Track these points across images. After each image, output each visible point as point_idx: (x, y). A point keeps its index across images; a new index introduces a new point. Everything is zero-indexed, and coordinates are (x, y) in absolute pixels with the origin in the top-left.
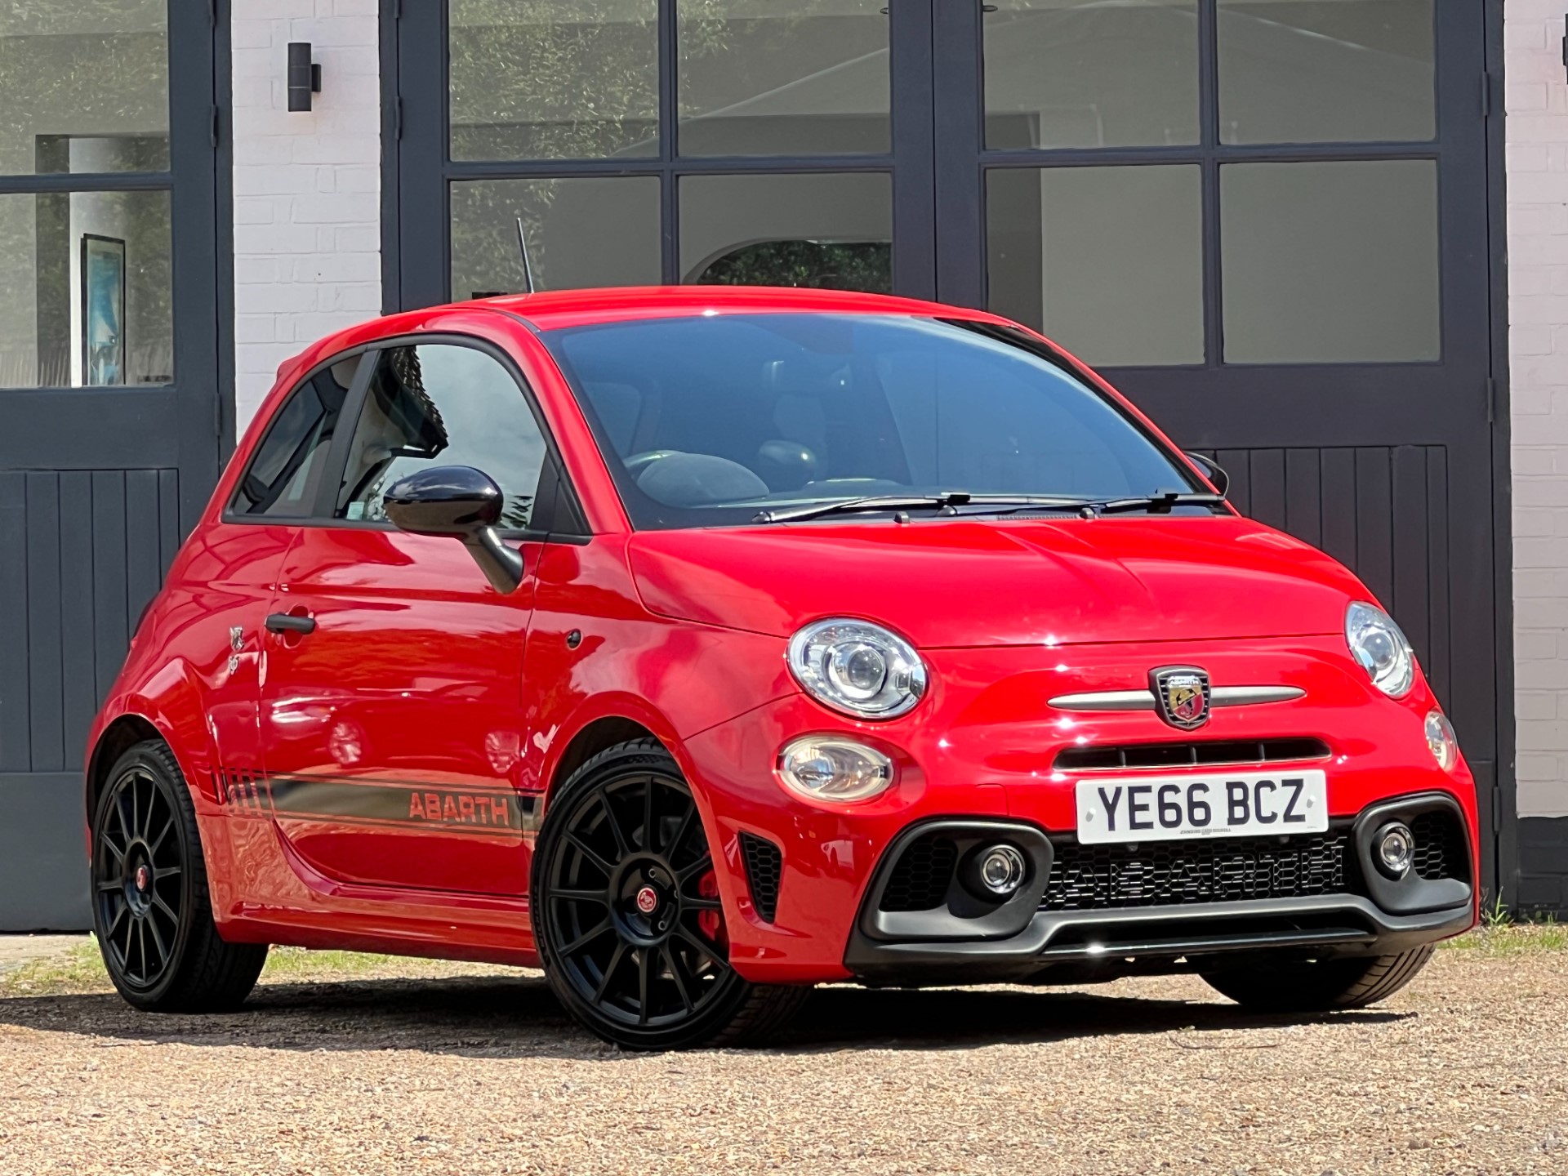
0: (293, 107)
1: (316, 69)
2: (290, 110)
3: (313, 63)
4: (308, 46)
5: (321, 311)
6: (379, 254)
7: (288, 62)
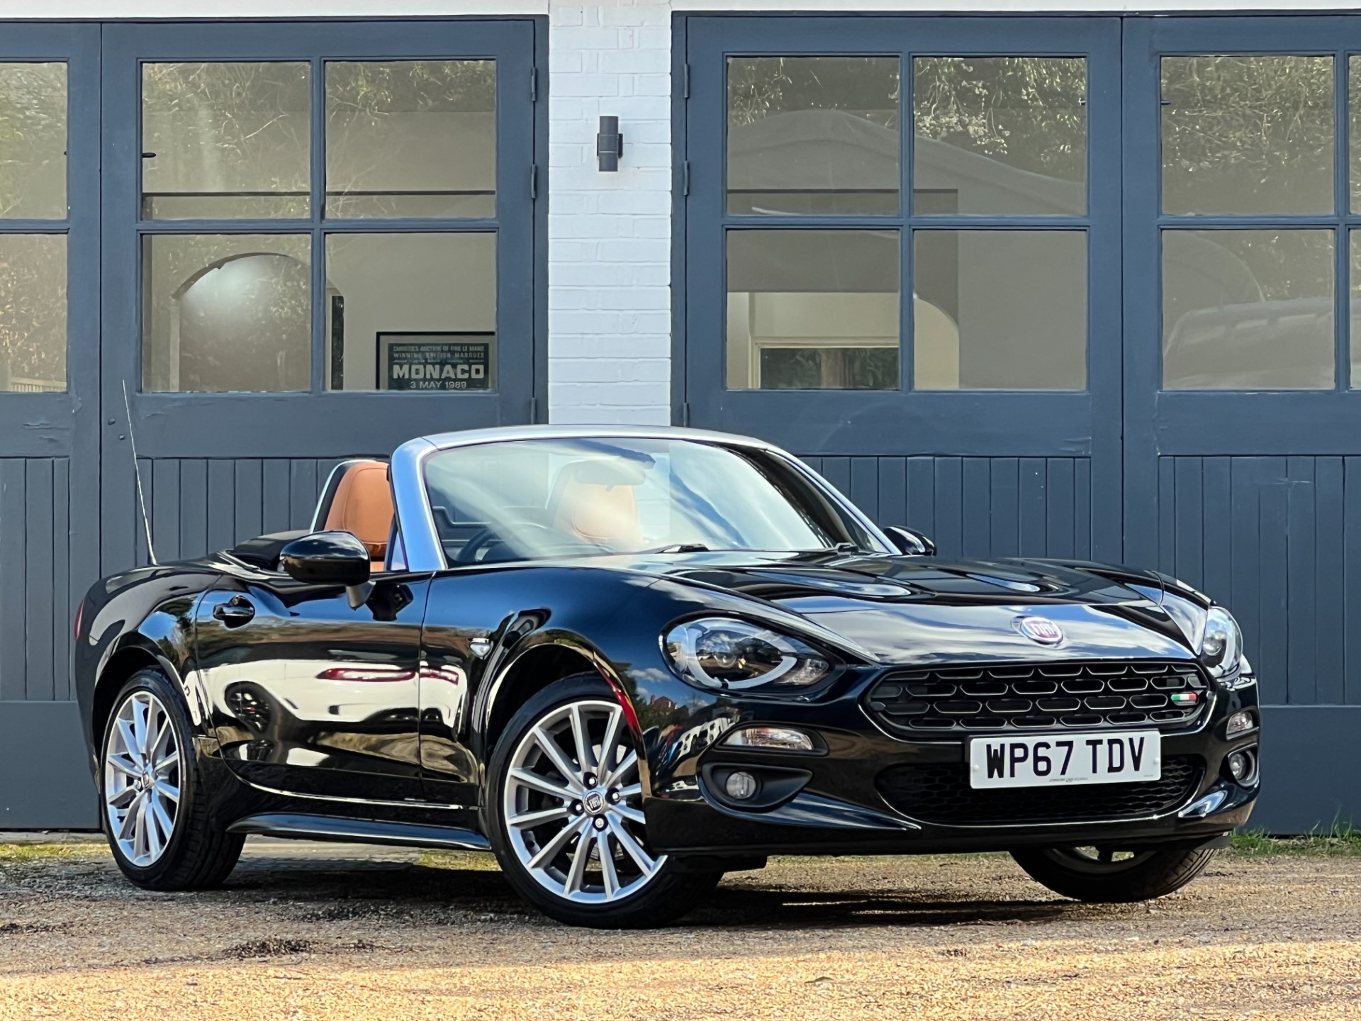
0: (605, 166)
1: (621, 136)
2: (600, 170)
3: (620, 132)
4: (615, 119)
5: (621, 334)
6: (669, 288)
7: (598, 132)
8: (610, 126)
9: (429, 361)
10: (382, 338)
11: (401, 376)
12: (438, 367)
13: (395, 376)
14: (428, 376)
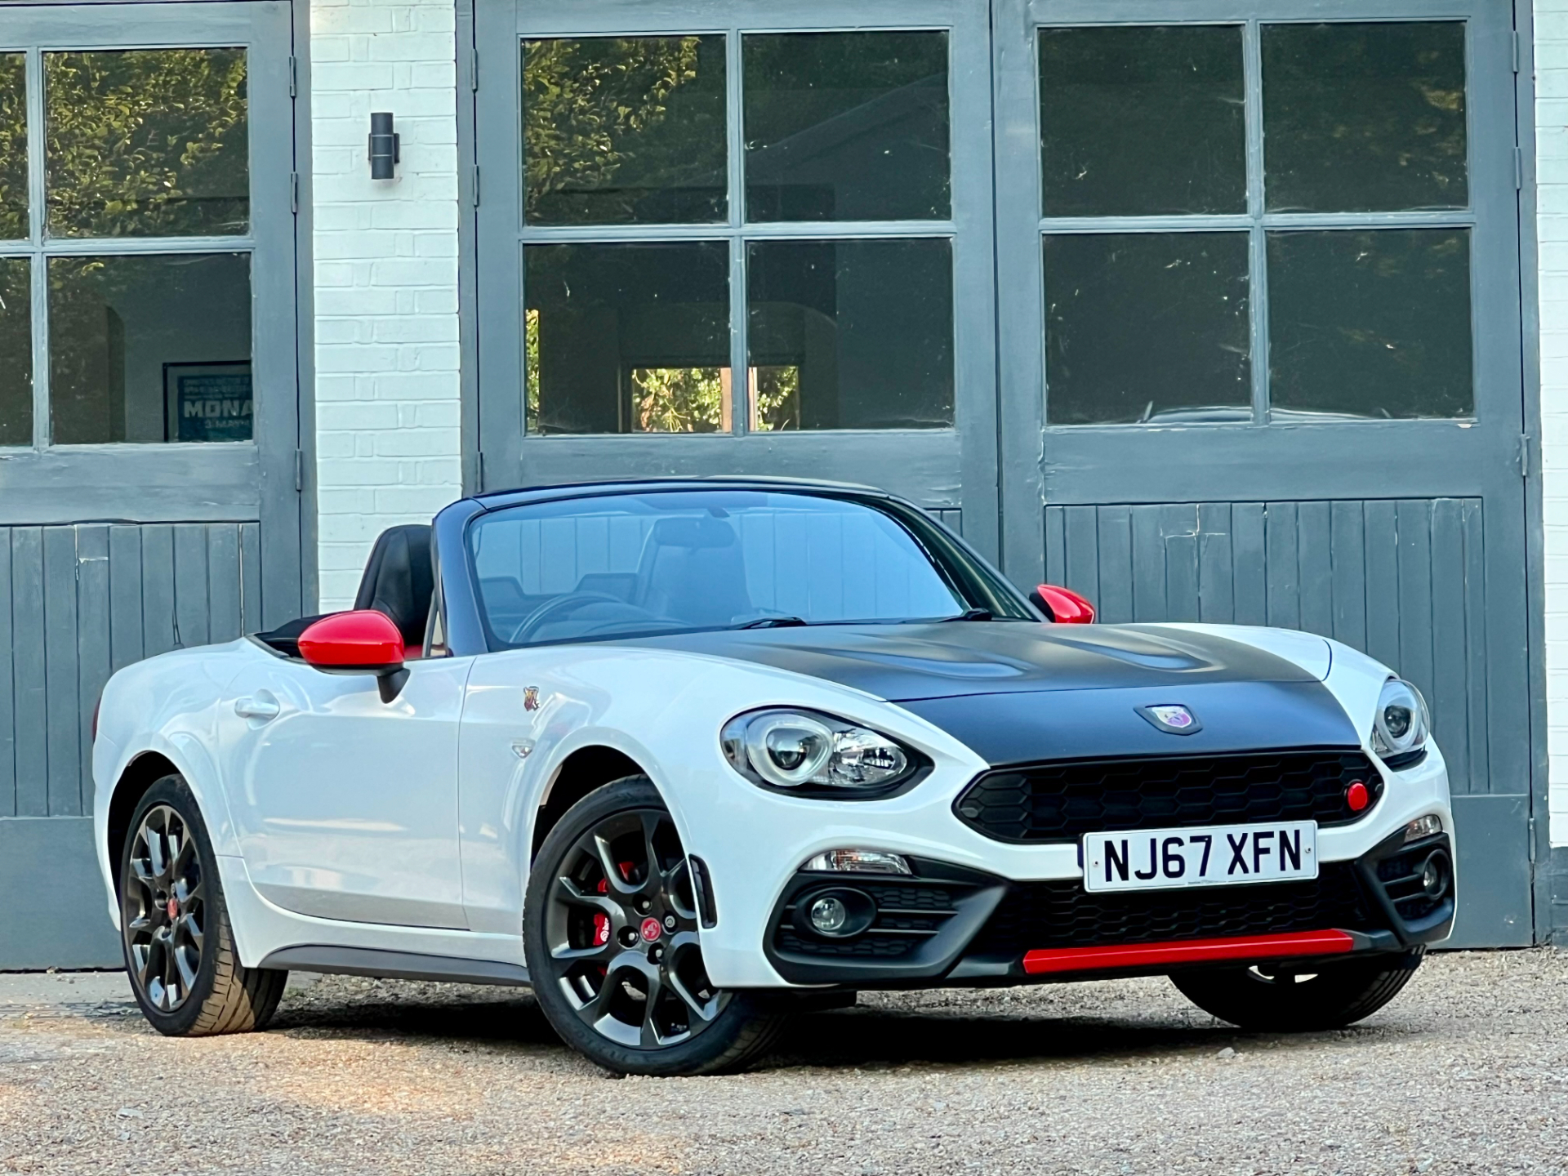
0: (378, 173)
1: (396, 137)
2: (373, 178)
3: (395, 132)
4: (389, 116)
5: (400, 371)
6: (457, 316)
7: (370, 131)
8: (383, 124)
9: (226, 396)
10: (170, 370)
11: (194, 414)
12: (236, 403)
13: (187, 415)
14: (226, 414)
